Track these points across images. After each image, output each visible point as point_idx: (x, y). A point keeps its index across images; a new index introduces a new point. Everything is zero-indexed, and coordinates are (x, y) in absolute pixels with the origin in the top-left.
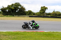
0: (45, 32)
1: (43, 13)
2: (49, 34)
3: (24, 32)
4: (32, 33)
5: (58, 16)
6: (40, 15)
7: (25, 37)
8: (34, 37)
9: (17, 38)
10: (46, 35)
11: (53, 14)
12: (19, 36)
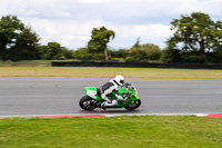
0: (107, 118)
1: (98, 52)
2: (118, 124)
3: (32, 120)
4: (62, 124)
5: (150, 62)
6: (90, 58)
7: (37, 138)
8: (69, 136)
9: (8, 142)
10: (110, 129)
11: (134, 54)
12: (14, 136)
